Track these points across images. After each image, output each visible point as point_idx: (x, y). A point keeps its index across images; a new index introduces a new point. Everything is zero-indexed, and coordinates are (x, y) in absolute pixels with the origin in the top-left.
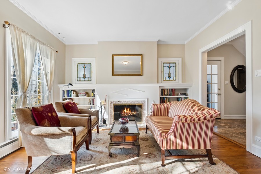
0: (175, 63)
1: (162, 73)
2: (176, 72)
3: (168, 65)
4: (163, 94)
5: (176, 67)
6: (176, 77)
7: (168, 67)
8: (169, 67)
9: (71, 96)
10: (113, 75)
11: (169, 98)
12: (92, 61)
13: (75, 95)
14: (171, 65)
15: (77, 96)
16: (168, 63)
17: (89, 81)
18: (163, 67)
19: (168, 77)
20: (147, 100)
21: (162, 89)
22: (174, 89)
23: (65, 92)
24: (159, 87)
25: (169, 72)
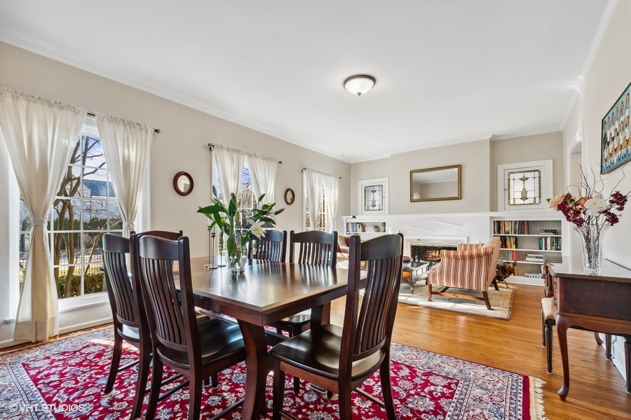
0: (538, 171)
1: (507, 192)
2: (540, 187)
3: (521, 176)
4: (502, 230)
5: (540, 177)
6: (540, 197)
7: (521, 179)
8: (524, 179)
9: (356, 231)
10: (411, 201)
11: (516, 238)
12: (384, 181)
13: (361, 229)
14: (527, 175)
15: (364, 231)
16: (522, 172)
17: (380, 210)
18: (509, 180)
19: (522, 199)
20: (466, 239)
21: (499, 222)
22: (528, 222)
23: (350, 226)
24: (491, 218)
25: (524, 189)
